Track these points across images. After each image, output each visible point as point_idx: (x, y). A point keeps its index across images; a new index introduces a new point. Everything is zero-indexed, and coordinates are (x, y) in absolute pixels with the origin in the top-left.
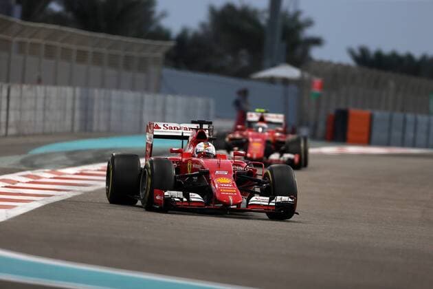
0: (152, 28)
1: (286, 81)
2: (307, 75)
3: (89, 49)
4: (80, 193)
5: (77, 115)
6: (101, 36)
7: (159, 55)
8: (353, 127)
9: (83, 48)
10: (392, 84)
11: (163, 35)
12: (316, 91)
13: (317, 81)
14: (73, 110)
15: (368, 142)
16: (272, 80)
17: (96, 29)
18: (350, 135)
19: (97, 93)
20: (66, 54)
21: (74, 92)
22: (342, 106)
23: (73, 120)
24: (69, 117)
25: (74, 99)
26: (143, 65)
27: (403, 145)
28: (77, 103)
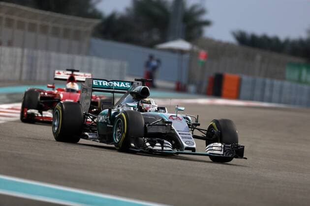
0: (90, 11)
1: (181, 52)
2: (196, 48)
3: (38, 22)
4: (3, 122)
5: (25, 68)
6: (48, 13)
7: (90, 29)
8: (227, 86)
9: (34, 21)
10: (259, 57)
11: (96, 15)
12: (202, 59)
13: (203, 53)
14: (22, 64)
15: (237, 97)
16: (172, 51)
17: (47, 9)
18: (224, 92)
19: (40, 54)
20: (21, 25)
21: (23, 52)
22: (220, 71)
23: (21, 72)
24: (18, 70)
25: (22, 57)
26: (77, 36)
27: (262, 100)
28: (25, 60)
